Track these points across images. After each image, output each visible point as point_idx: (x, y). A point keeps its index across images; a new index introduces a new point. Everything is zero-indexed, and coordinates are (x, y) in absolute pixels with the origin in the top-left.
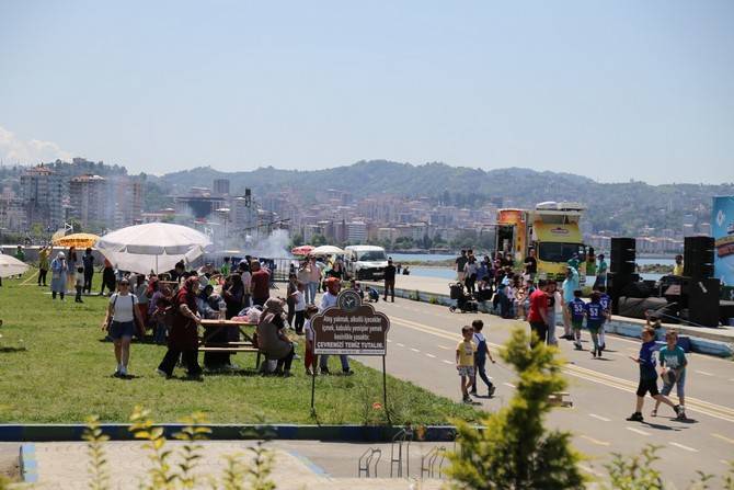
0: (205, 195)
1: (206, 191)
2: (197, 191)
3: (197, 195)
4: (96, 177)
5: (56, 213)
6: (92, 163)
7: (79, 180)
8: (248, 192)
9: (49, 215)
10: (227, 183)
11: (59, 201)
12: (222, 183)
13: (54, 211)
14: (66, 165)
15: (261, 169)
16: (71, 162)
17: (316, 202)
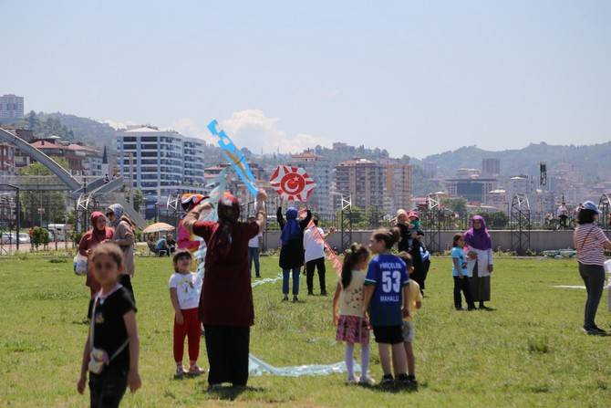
0: (474, 176)
1: (474, 173)
2: (465, 173)
3: (465, 177)
4: (363, 161)
5: (324, 201)
6: (353, 148)
7: (346, 165)
8: (543, 168)
9: (317, 204)
10: (497, 162)
11: (327, 188)
12: (491, 162)
13: (321, 199)
14: (326, 150)
15: (532, 146)
16: (331, 148)
17: (599, 180)
